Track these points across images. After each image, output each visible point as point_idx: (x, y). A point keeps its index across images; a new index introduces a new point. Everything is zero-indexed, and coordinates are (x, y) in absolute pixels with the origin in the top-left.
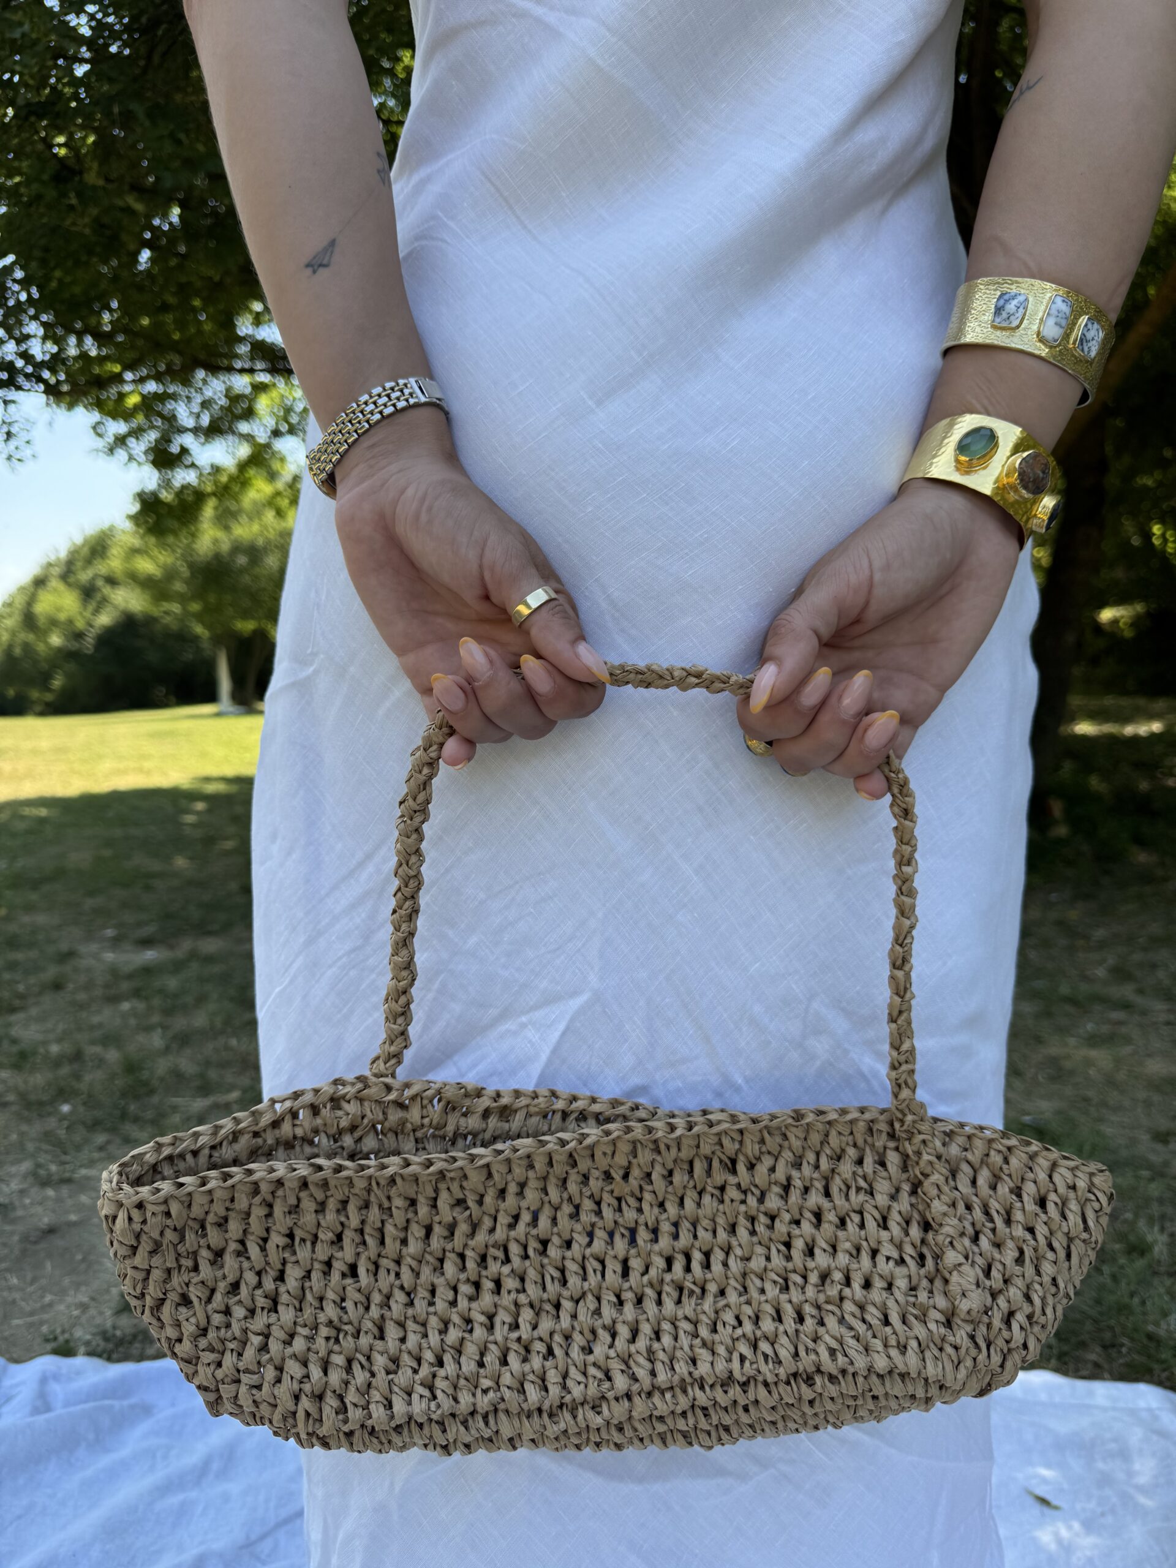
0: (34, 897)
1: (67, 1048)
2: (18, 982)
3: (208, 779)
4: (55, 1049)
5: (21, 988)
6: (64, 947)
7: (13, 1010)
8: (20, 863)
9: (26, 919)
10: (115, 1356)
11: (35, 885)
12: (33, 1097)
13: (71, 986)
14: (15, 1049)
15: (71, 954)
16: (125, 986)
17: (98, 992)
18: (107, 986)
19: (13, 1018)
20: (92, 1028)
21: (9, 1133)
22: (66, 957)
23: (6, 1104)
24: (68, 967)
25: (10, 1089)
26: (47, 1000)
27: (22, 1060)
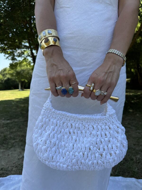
16: (5, 126)
18: (2, 125)
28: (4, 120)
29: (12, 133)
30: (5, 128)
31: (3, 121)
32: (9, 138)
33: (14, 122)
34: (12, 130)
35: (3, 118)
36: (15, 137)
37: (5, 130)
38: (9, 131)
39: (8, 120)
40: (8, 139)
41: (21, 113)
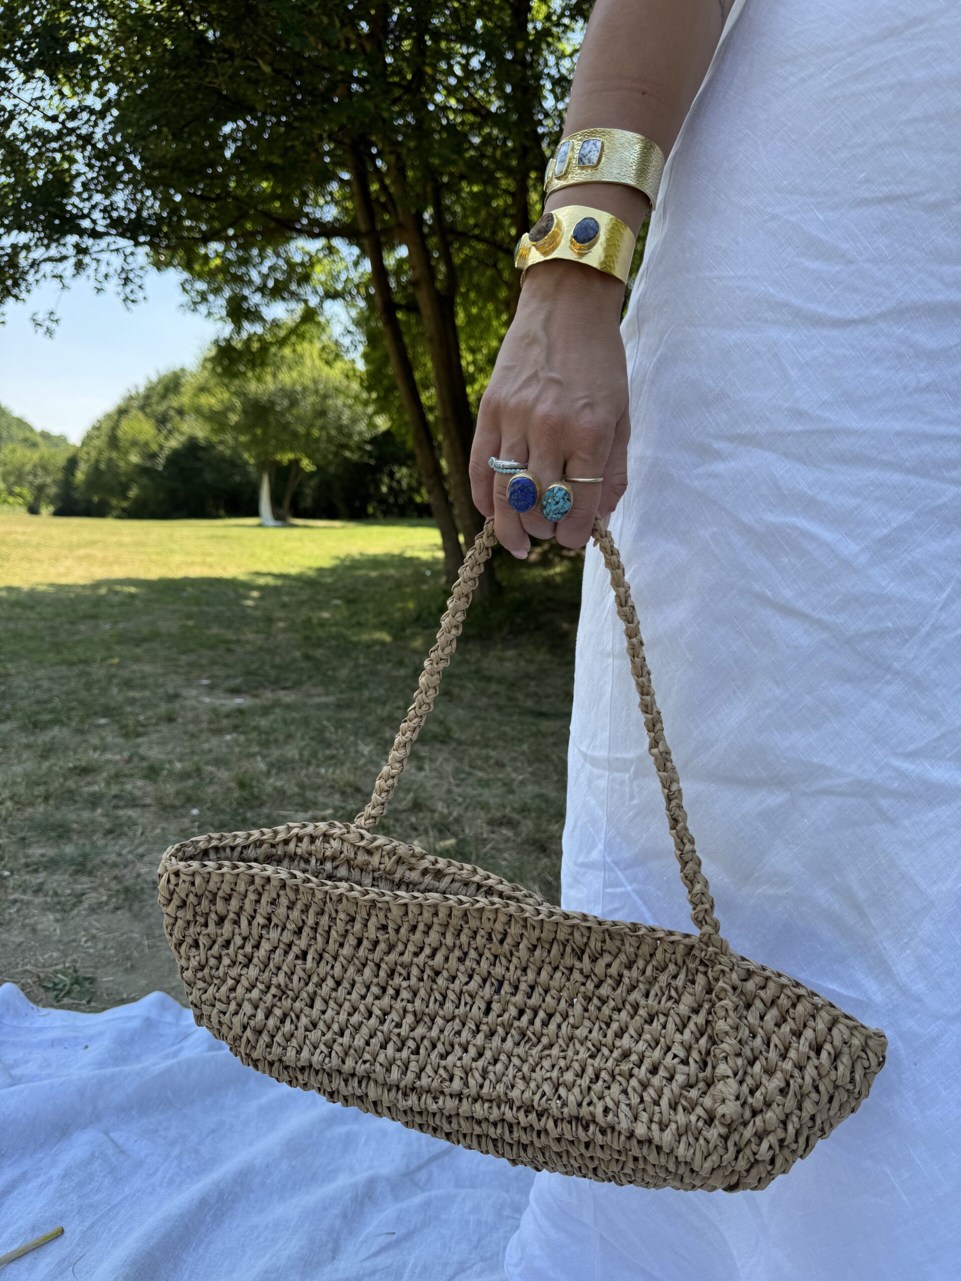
0: (138, 651)
1: (188, 765)
2: (138, 715)
3: (258, 574)
4: (178, 766)
5: (141, 718)
6: (171, 691)
7: (139, 735)
8: (121, 626)
9: (136, 667)
11: (138, 643)
12: (167, 802)
13: (180, 720)
14: (145, 764)
15: (176, 696)
16: (225, 722)
17: (204, 725)
18: (211, 722)
19: (140, 740)
20: (204, 752)
21: (154, 828)
22: (174, 697)
23: (145, 806)
24: (177, 706)
25: (146, 795)
26: (164, 728)
27: (152, 773)
28: (211, 688)
29: (280, 766)
30: (228, 737)
31: (207, 700)
32: (269, 795)
33: (277, 703)
34: (275, 753)
35: (205, 682)
36: (309, 794)
37: (237, 750)
38: (264, 757)
39: (235, 691)
40: (264, 798)
41: (307, 657)
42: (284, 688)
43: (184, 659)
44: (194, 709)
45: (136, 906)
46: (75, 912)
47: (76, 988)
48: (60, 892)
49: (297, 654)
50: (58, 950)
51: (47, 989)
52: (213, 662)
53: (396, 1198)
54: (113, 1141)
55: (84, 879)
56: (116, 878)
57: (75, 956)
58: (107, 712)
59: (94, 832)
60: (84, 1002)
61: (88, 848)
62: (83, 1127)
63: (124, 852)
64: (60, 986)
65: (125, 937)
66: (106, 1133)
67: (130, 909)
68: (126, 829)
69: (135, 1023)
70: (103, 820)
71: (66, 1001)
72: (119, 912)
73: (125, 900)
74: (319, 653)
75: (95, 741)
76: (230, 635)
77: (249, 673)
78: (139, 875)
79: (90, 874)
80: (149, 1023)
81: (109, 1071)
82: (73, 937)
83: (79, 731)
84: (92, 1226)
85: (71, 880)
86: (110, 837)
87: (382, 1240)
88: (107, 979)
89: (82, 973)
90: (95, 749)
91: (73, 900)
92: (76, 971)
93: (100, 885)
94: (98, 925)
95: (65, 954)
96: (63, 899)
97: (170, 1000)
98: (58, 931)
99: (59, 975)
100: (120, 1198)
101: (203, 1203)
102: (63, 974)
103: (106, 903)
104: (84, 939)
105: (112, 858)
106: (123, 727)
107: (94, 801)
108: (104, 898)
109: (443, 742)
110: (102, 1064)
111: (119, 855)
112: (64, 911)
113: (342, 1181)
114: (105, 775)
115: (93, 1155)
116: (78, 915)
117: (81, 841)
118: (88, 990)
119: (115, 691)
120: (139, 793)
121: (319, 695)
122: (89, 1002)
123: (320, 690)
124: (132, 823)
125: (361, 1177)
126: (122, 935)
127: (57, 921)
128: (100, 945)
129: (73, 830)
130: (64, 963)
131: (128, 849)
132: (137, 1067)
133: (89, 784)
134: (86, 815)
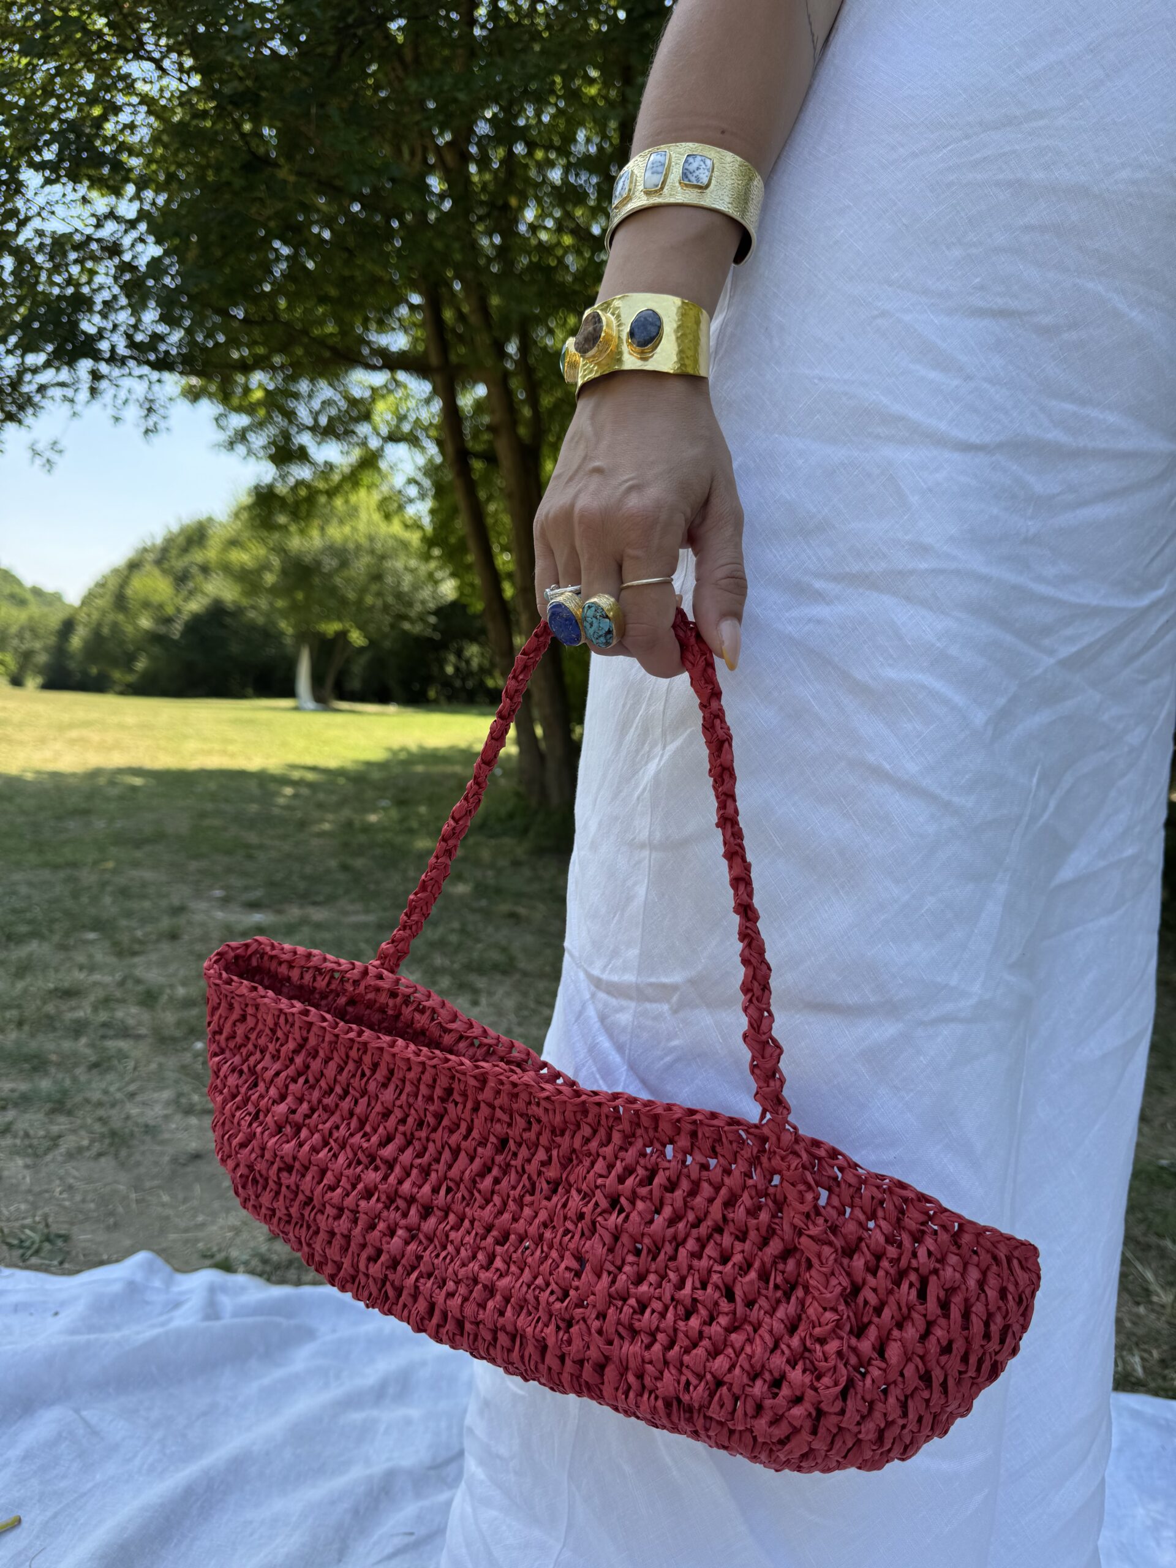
0: (138, 854)
1: (193, 991)
2: (136, 929)
3: (293, 766)
4: (181, 991)
5: (139, 933)
6: (176, 901)
7: (134, 954)
8: (119, 824)
9: (134, 873)
10: (274, 1278)
11: (138, 844)
12: (166, 1033)
13: (186, 937)
14: (140, 988)
15: (182, 909)
19: (137, 960)
21: (149, 1062)
22: (179, 910)
23: (138, 1037)
24: (182, 920)
25: (140, 1024)
26: (166, 947)
27: (149, 998)
28: (225, 901)
31: (219, 915)
33: (304, 921)
35: (218, 893)
39: (254, 906)
42: (315, 904)
43: (194, 865)
44: (203, 924)
45: (123, 1153)
46: (49, 1157)
47: (47, 1246)
48: (32, 1132)
49: (333, 863)
50: (26, 1201)
51: (11, 1246)
52: (229, 870)
53: (418, 1495)
54: (83, 1419)
55: (62, 1119)
56: (100, 1119)
57: (46, 1210)
58: (98, 925)
59: (76, 1065)
60: (55, 1263)
61: (68, 1083)
62: (49, 1404)
63: (112, 1089)
64: (27, 1244)
65: (108, 1188)
66: (77, 1411)
67: (116, 1156)
68: (115, 1062)
69: (117, 1288)
70: (88, 1051)
71: (34, 1260)
72: (103, 1160)
73: (111, 1144)
74: (359, 863)
75: (81, 958)
76: (253, 838)
77: (272, 884)
78: (128, 1117)
79: (69, 1113)
80: (133, 1290)
81: (82, 1338)
82: (45, 1187)
83: (63, 947)
84: (55, 1516)
85: (47, 1120)
86: (95, 1071)
87: (398, 1541)
88: (83, 1237)
89: (55, 1229)
90: (81, 968)
91: (47, 1143)
92: (47, 1226)
93: (81, 1127)
94: (76, 1173)
95: (35, 1207)
96: (35, 1142)
97: (159, 1262)
98: (28, 1180)
99: (28, 1231)
100: (90, 1485)
101: (188, 1493)
102: (32, 1229)
103: (88, 1148)
104: (58, 1189)
105: (96, 1096)
106: (116, 944)
107: (78, 1029)
108: (85, 1143)
109: (505, 973)
110: (74, 1332)
111: (106, 1092)
112: (36, 1155)
113: (356, 1473)
114: (92, 998)
115: (60, 1434)
116: (53, 1160)
117: (60, 1076)
118: (60, 1250)
119: (107, 900)
120: (131, 1022)
121: (356, 913)
122: (61, 1263)
123: (358, 906)
124: (122, 1056)
125: (378, 1468)
126: (105, 1185)
127: (27, 1167)
128: (78, 1198)
129: (51, 1062)
130: (34, 1216)
131: (117, 1085)
132: (117, 1335)
133: (72, 1009)
134: (67, 1045)
